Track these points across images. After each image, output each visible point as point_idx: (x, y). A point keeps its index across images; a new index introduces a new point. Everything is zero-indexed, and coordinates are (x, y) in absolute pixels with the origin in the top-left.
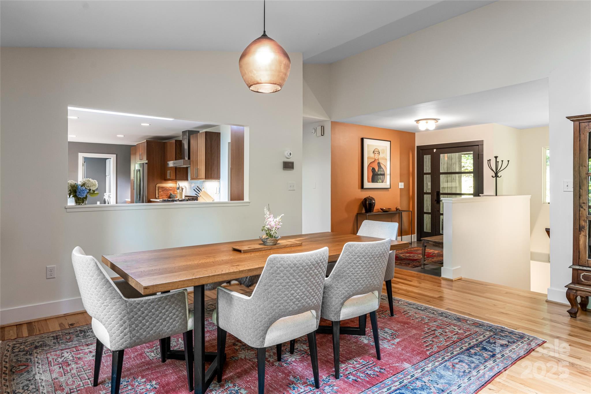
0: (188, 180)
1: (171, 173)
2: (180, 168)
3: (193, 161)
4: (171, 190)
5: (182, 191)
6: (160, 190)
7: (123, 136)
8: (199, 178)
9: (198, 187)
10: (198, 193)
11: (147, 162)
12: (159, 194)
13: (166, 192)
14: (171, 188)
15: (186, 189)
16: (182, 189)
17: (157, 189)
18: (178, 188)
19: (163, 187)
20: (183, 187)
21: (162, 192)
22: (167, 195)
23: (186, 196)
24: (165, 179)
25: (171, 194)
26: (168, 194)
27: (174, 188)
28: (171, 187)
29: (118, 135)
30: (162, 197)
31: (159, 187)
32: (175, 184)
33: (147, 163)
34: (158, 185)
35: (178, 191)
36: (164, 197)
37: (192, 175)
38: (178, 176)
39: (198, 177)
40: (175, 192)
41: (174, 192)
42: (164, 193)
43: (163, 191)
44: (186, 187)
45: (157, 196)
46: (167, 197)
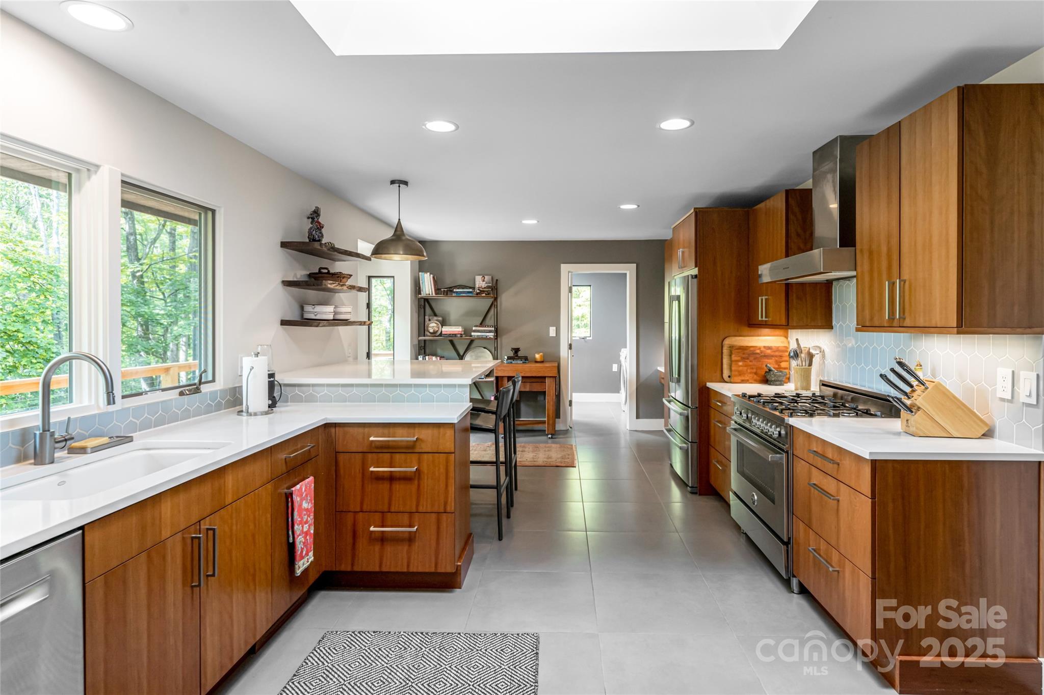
0: (831, 327)
1: (771, 303)
2: (803, 284)
3: (871, 253)
4: (767, 356)
5: (810, 364)
6: (734, 358)
7: (635, 206)
8: (908, 322)
9: (901, 364)
10: (906, 394)
11: (695, 271)
12: (731, 370)
13: (754, 363)
14: (769, 351)
15: (824, 356)
16: (811, 356)
17: (725, 351)
18: (796, 355)
19: (743, 349)
20: (812, 351)
21: (740, 364)
22: (756, 373)
23: (824, 384)
24: (752, 324)
25: (770, 370)
26: (761, 368)
27: (778, 349)
28: (769, 348)
29: (623, 204)
30: (743, 378)
31: (731, 347)
32: (783, 339)
33: (696, 276)
34: (727, 342)
35: (794, 363)
36: (747, 378)
37: (867, 312)
38: (793, 312)
39: (902, 318)
40: (783, 365)
41: (778, 363)
42: (746, 366)
43: (743, 359)
44: (822, 352)
45: (726, 373)
46: (758, 378)
